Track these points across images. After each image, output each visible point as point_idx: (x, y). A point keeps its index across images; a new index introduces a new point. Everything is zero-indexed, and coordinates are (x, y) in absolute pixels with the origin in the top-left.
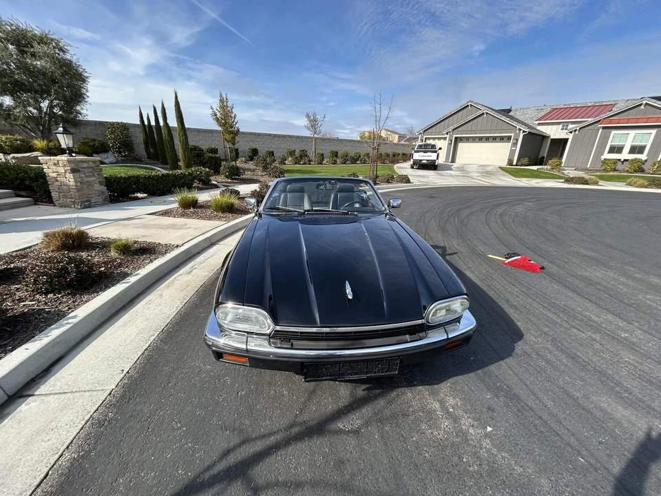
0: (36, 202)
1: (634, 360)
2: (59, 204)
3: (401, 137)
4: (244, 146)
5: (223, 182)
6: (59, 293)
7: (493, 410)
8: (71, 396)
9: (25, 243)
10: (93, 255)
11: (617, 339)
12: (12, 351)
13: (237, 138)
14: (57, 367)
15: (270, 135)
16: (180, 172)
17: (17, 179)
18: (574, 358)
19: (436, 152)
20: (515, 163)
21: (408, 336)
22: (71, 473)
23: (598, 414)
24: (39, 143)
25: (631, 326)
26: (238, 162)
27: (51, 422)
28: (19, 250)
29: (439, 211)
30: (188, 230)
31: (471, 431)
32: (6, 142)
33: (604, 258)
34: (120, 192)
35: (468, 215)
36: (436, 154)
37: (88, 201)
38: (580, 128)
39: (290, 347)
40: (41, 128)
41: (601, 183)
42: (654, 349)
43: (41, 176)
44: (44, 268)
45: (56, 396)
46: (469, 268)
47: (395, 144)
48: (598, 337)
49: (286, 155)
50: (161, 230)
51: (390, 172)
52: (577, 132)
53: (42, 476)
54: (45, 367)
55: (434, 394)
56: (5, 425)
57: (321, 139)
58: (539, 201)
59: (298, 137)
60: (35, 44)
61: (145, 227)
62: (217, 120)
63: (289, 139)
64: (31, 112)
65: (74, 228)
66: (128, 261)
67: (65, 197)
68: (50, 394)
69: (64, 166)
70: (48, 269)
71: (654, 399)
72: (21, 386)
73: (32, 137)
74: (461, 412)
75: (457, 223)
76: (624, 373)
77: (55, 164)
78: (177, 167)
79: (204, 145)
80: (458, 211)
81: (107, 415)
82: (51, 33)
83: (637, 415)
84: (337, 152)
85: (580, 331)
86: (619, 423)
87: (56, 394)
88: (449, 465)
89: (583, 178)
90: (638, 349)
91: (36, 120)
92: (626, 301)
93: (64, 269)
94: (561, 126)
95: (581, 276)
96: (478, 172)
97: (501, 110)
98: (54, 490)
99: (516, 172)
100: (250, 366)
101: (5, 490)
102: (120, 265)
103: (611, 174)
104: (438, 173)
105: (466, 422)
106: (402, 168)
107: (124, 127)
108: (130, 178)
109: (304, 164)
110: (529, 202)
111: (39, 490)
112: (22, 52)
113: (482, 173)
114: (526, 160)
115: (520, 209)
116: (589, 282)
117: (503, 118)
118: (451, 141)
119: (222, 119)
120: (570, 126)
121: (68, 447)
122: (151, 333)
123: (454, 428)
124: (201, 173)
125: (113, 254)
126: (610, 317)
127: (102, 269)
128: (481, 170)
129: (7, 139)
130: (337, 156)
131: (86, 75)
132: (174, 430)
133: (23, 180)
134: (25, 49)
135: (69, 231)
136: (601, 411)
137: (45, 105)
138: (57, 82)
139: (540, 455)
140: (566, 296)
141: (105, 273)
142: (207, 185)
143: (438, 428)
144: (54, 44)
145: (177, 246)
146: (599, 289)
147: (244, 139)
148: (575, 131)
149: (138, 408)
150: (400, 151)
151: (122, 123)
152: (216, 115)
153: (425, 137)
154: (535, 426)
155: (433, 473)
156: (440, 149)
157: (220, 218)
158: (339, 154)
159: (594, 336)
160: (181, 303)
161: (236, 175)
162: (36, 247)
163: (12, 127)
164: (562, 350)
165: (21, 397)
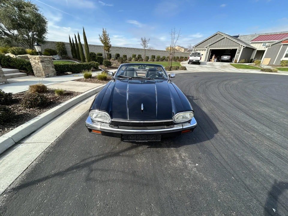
0: (28, 75)
1: (269, 144)
2: (37, 75)
3: (185, 49)
4: (113, 53)
5: (104, 68)
6: (35, 108)
7: (201, 159)
8: (37, 144)
9: (23, 90)
10: (48, 95)
11: (264, 136)
12: (16, 127)
13: (110, 49)
14: (33, 134)
15: (125, 48)
16: (85, 63)
17: (20, 65)
18: (242, 142)
19: (200, 56)
20: (238, 62)
21: (166, 126)
22: (36, 168)
23: (245, 162)
24: (28, 50)
25: (273, 131)
26: (111, 60)
27: (30, 152)
28: (21, 93)
29: (197, 82)
30: (87, 87)
31: (190, 165)
32: (16, 50)
33: (269, 104)
34: (61, 71)
35: (211, 84)
36: (200, 57)
37: (48, 75)
38: (272, 45)
39: (117, 128)
40: (29, 44)
41: (279, 71)
42: (280, 140)
43: (29, 64)
44: (28, 98)
45: (32, 144)
46: (205, 105)
47: (182, 53)
48: (255, 135)
49: (132, 57)
50: (76, 87)
51: (178, 65)
52: (270, 47)
53: (26, 168)
54: (29, 133)
55: (177, 151)
56: (14, 152)
57: (148, 50)
58: (246, 79)
59: (138, 49)
60: (25, 7)
61: (70, 85)
62: (102, 41)
63: (133, 50)
64: (25, 37)
65: (41, 84)
66: (62, 98)
67: (39, 72)
68: (30, 143)
69: (38, 59)
70: (30, 98)
71: (273, 159)
72: (20, 140)
73: (26, 48)
74: (187, 158)
75: (204, 87)
76: (263, 148)
77: (34, 59)
78: (84, 61)
79: (96, 52)
80: (206, 82)
81: (50, 151)
82: (31, 2)
83: (263, 164)
84: (155, 56)
85: (248, 132)
86: (254, 166)
87: (32, 143)
88: (177, 175)
89: (270, 69)
90: (273, 140)
91: (27, 41)
92: (274, 121)
93: (36, 99)
94: (262, 44)
95: (256, 110)
96: (219, 66)
97: (234, 36)
98: (30, 172)
99: (238, 66)
100: (102, 135)
101: (14, 171)
102: (58, 99)
103: (285, 67)
104: (200, 66)
105: (188, 161)
106: (184, 64)
107: (63, 44)
108: (65, 65)
109: (140, 61)
110: (241, 79)
111: (25, 172)
112: (21, 11)
113: (221, 66)
114: (243, 60)
115: (235, 82)
116: (258, 113)
117: (234, 40)
118: (208, 51)
119: (104, 40)
120: (267, 44)
121: (35, 160)
122: (69, 124)
123: (183, 164)
124: (94, 64)
125: (56, 95)
126: (264, 127)
127: (52, 100)
128: (221, 65)
129: (16, 48)
130: (154, 58)
131: (46, 20)
132: (73, 157)
133: (22, 65)
134: (22, 9)
135: (39, 85)
136: (248, 162)
137: (30, 34)
138: (35, 24)
139: (216, 175)
140: (246, 118)
141: (53, 102)
142: (96, 69)
143: (176, 163)
144: (33, 7)
145: (82, 93)
146: (262, 116)
147: (114, 50)
148: (269, 46)
149: (61, 149)
150: (184, 56)
151: (62, 42)
152: (101, 38)
153: (196, 49)
154: (217, 165)
155: (170, 178)
156: (202, 55)
157: (100, 83)
158: (156, 57)
159: (254, 134)
160: (81, 114)
161: (109, 65)
162: (27, 92)
163: (18, 44)
164: (237, 139)
165: (20, 143)
